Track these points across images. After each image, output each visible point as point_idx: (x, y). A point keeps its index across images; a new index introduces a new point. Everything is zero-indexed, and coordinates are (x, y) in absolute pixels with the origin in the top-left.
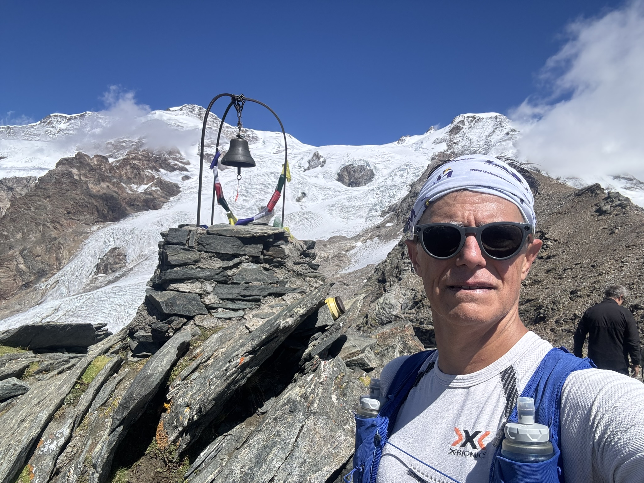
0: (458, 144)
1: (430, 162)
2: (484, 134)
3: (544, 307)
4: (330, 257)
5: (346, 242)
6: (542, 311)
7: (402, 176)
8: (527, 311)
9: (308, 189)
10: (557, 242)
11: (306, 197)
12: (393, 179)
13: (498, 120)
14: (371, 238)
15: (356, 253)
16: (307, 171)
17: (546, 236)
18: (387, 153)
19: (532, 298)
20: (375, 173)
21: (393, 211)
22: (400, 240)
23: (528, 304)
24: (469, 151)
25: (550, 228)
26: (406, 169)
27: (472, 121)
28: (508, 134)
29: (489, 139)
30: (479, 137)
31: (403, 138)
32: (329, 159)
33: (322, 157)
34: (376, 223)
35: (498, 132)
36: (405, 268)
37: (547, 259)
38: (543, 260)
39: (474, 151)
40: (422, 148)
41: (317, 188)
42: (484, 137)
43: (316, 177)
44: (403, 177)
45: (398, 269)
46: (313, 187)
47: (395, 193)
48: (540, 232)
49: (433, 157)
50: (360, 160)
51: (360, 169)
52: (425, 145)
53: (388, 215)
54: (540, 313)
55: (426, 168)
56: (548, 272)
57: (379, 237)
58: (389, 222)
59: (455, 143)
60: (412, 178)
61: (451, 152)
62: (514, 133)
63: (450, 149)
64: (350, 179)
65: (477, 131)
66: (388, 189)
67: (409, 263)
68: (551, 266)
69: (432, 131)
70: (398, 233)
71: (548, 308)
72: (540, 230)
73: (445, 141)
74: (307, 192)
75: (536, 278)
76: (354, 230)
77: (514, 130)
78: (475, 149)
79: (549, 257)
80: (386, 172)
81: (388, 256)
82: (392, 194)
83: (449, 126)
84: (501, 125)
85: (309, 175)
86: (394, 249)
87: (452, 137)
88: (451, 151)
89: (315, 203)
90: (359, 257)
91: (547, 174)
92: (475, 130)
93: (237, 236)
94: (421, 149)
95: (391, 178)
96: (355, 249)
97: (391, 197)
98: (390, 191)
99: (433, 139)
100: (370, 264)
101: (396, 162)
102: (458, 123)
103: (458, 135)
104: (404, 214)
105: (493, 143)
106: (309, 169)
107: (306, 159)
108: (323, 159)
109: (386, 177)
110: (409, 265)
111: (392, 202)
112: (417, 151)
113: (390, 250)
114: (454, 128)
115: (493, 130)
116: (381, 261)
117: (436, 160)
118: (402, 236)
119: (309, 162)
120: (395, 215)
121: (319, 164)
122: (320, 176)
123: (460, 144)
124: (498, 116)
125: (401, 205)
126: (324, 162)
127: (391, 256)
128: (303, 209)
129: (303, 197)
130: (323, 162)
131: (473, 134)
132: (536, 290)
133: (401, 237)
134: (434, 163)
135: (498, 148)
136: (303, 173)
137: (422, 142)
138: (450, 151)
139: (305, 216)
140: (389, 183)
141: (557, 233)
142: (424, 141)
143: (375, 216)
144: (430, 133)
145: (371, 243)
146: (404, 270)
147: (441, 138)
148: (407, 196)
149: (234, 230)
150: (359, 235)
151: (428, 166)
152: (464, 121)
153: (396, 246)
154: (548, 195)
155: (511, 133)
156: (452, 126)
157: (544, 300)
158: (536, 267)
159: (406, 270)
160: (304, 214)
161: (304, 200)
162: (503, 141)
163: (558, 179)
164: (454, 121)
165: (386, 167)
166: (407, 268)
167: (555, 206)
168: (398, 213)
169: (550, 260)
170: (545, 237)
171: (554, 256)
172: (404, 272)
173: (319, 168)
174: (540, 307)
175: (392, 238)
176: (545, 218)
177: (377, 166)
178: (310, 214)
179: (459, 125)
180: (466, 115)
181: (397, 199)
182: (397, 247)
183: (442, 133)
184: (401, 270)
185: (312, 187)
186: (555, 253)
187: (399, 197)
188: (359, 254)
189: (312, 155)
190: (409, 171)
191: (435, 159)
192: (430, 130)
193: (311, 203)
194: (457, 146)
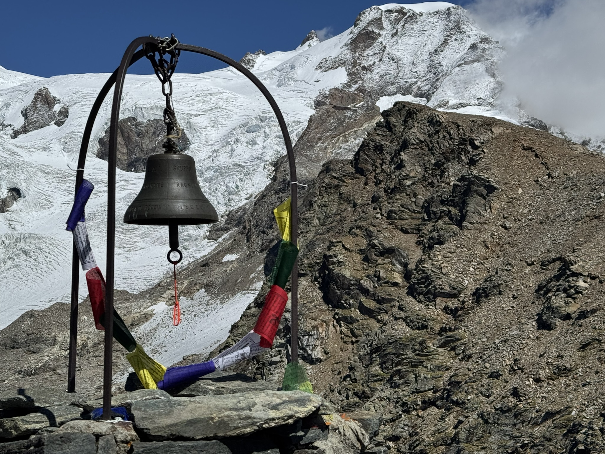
0: (371, 71)
1: (313, 112)
2: (426, 48)
3: (583, 427)
4: (90, 343)
5: (127, 304)
6: (580, 437)
7: (253, 143)
8: (549, 440)
9: (26, 180)
10: (597, 281)
11: (21, 200)
12: (232, 151)
13: (452, 17)
14: (189, 292)
15: (155, 330)
16: (21, 137)
17: (573, 268)
18: (215, 91)
19: (556, 408)
20: (189, 137)
21: (236, 226)
22: (257, 292)
23: (549, 423)
24: (397, 85)
25: (579, 249)
26: (260, 127)
27: (398, 21)
28: (474, 47)
29: (436, 59)
30: (416, 54)
31: (249, 57)
32: (76, 106)
33: (59, 101)
34: (198, 256)
35: (454, 43)
36: (274, 359)
37: (579, 318)
38: (571, 322)
39: (407, 85)
40: (293, 79)
41: (50, 177)
42: (426, 56)
43: (45, 149)
44: (256, 147)
45: (258, 362)
46: (40, 174)
47: (238, 183)
48: (559, 259)
49: (320, 99)
50: (152, 108)
51: (153, 130)
52: (299, 72)
53: (226, 235)
54: (576, 443)
55: (306, 124)
56: (584, 347)
57: (208, 287)
58: (230, 250)
59: (364, 68)
60: (276, 147)
61: (358, 89)
62: (487, 46)
63: (356, 83)
64: (130, 152)
65: (411, 42)
66: (222, 174)
67: (282, 345)
68: (589, 334)
69: (314, 42)
70: (251, 276)
71: (592, 429)
72: (558, 255)
73: (343, 64)
74: (22, 186)
75: (560, 362)
76: (147, 274)
77: (486, 39)
78: (409, 81)
79: (583, 315)
80: (214, 135)
81: (231, 331)
82: (232, 185)
83: (349, 30)
84: (459, 28)
85: (28, 145)
86: (244, 316)
87: (357, 54)
88: (357, 86)
89: (46, 212)
90: (162, 340)
91: (562, 133)
92: (406, 40)
93: (221, 434)
94: (292, 83)
95: (229, 148)
96: (152, 320)
97: (230, 193)
98: (227, 179)
99: (316, 60)
100: (189, 353)
101: (236, 110)
102: (369, 24)
103: (370, 52)
104: (264, 232)
105: (445, 68)
106: (25, 130)
107: (18, 107)
108: (62, 105)
109: (216, 147)
110: (283, 351)
111: (233, 204)
112: (282, 87)
113: (236, 318)
114: (360, 35)
115: (443, 39)
116: (215, 346)
117: (326, 107)
118: (261, 283)
119: (25, 114)
120: (242, 233)
121: (52, 118)
122: (56, 147)
123: (375, 71)
124: (452, 9)
125: (255, 210)
126: (65, 113)
127: (240, 331)
128: (14, 229)
129: (15, 199)
130: (60, 113)
131: (402, 48)
132: (563, 389)
133: (259, 285)
134: (324, 114)
135: (457, 78)
136: (11, 141)
137: (293, 67)
138: (354, 88)
139: (22, 245)
140: (224, 159)
141: (595, 261)
142: (297, 64)
143: (196, 239)
144: (309, 46)
145: (190, 302)
146: (272, 363)
147: (333, 56)
148: (267, 188)
149: (212, 419)
150: (159, 285)
151: (310, 120)
152: (380, 19)
153: (249, 308)
154: (568, 179)
155: (482, 46)
156: (356, 30)
157: (583, 411)
158: (558, 339)
159: (275, 363)
160: (17, 241)
161: (15, 206)
162: (466, 63)
163: (585, 143)
164: (360, 19)
165: (214, 124)
166: (277, 359)
167: (585, 203)
168: (250, 229)
169: (587, 320)
170: (570, 270)
171: (594, 311)
172: (272, 368)
173: (53, 127)
174: (575, 428)
175: (240, 290)
176: (568, 227)
177: (194, 120)
178: (33, 241)
179: (370, 29)
180: (383, 7)
181: (244, 196)
182: (253, 310)
183: (335, 46)
184: (263, 364)
185: (35, 174)
186: (595, 305)
187: (250, 192)
188: (162, 332)
189: (31, 97)
190: (267, 130)
191: (324, 104)
192: (308, 40)
193: (35, 214)
194: (369, 75)
